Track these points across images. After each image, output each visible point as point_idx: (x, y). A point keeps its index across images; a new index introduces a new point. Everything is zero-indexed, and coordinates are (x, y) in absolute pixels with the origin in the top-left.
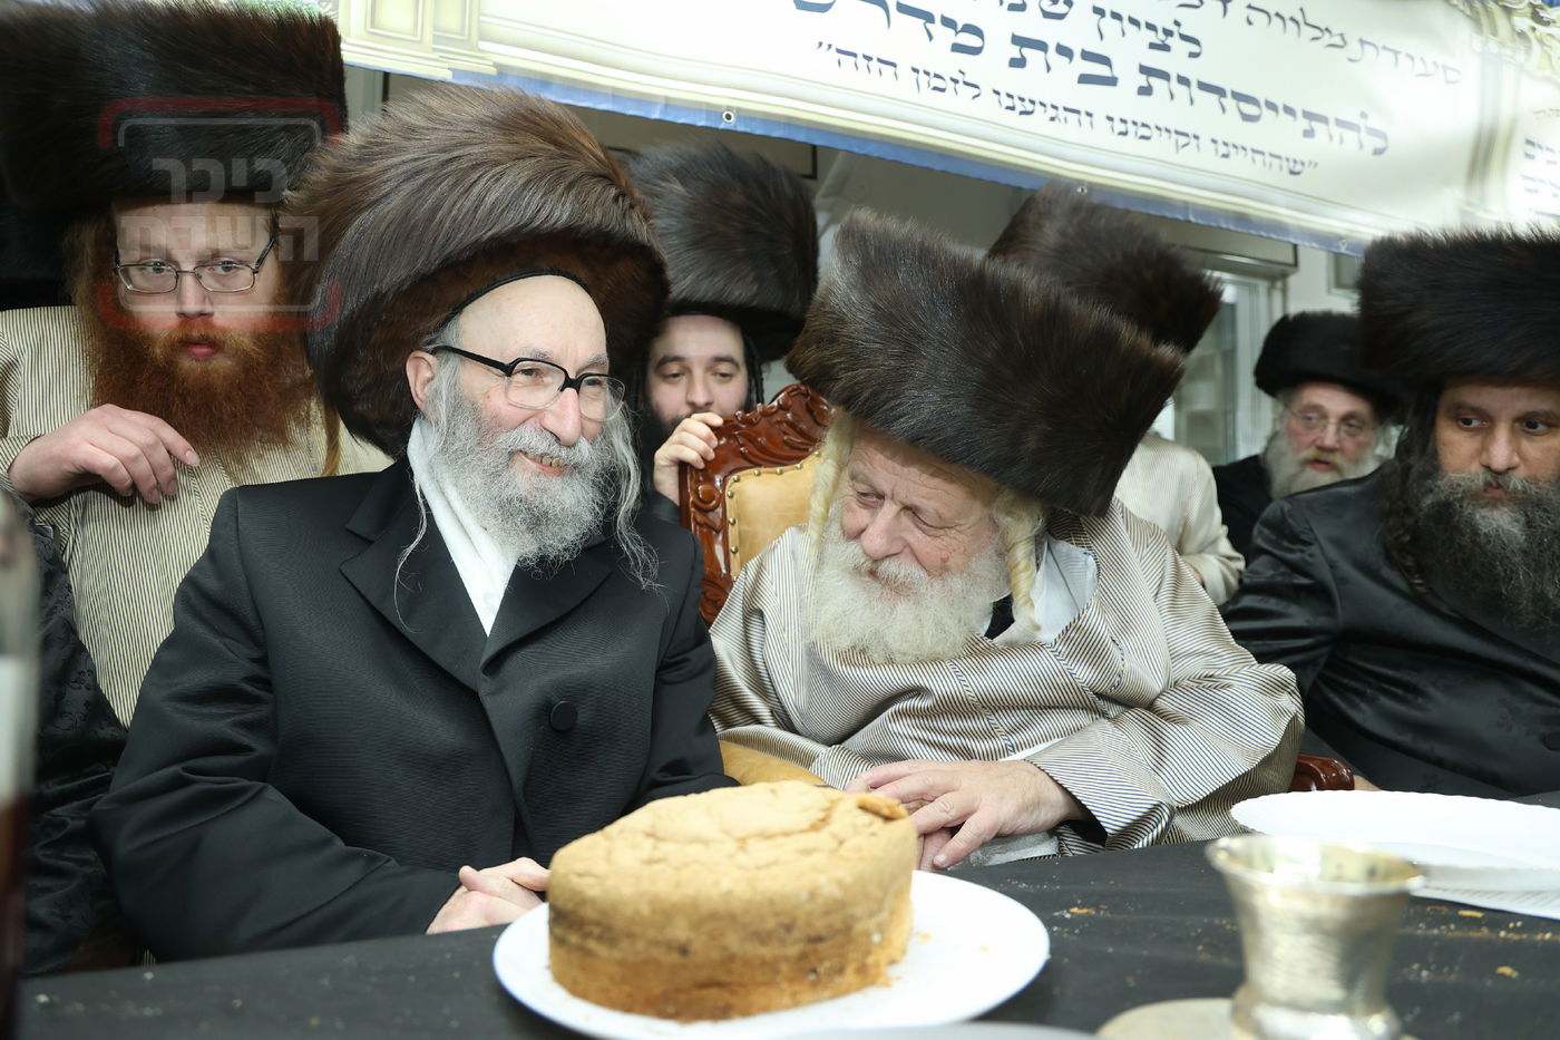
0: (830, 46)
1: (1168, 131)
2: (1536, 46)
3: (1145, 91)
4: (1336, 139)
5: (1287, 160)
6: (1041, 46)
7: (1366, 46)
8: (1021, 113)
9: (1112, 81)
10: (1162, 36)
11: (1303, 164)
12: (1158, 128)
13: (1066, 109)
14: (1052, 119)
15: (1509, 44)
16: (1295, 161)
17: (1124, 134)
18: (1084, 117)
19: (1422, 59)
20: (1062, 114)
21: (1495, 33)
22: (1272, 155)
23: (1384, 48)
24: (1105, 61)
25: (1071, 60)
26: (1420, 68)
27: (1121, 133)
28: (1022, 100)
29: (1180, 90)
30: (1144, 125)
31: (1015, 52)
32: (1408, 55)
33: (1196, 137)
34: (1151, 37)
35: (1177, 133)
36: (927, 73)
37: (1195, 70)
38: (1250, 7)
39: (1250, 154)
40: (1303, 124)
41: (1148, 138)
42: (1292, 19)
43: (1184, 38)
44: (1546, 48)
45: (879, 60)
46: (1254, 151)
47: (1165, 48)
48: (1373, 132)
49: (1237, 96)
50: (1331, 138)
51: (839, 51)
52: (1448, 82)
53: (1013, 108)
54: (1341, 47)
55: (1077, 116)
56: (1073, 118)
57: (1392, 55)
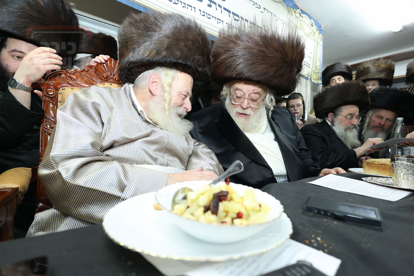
1: (215, 18)
2: (299, 21)
3: (210, 6)
7: (265, 9)
8: (174, 3)
9: (201, 1)
12: (213, 17)
13: (188, 5)
14: (184, 7)
15: (295, 19)
17: (204, 16)
18: (193, 8)
19: (277, 16)
20: (187, 6)
21: (292, 15)
23: (269, 11)
26: (276, 18)
27: (203, 15)
29: (219, 8)
30: (209, 15)
32: (274, 15)
33: (223, 21)
35: (217, 19)
37: (223, 4)
41: (210, 18)
44: (301, 23)
49: (233, 13)
53: (171, 1)
54: (259, 8)
55: (191, 8)
56: (190, 8)
57: (271, 14)
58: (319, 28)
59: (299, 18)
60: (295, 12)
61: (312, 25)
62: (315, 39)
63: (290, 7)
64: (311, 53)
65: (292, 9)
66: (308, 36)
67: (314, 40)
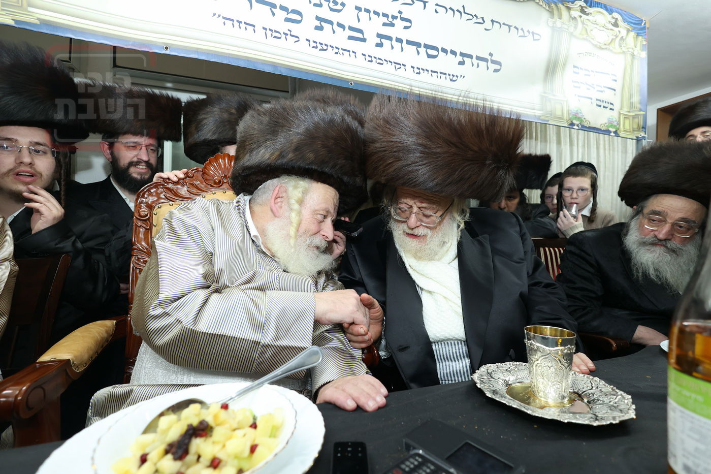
0: (219, 16)
1: (391, 62)
2: (580, 25)
3: (380, 45)
4: (475, 65)
5: (449, 75)
6: (331, 23)
7: (494, 23)
8: (320, 50)
9: (364, 40)
10: (390, 19)
11: (457, 76)
12: (386, 60)
13: (343, 49)
14: (336, 53)
15: (567, 23)
16: (453, 76)
17: (371, 61)
18: (351, 53)
19: (522, 29)
20: (341, 51)
21: (560, 18)
22: (441, 73)
23: (504, 24)
24: (361, 31)
25: (344, 30)
26: (521, 33)
27: (369, 61)
28: (321, 44)
29: (397, 45)
30: (379, 59)
31: (318, 23)
32: (515, 27)
33: (404, 65)
34: (385, 20)
35: (394, 63)
36: (271, 30)
37: (405, 35)
38: (437, 5)
39: (430, 72)
40: (460, 59)
41: (382, 64)
42: (458, 11)
43: (403, 19)
44: (584, 26)
45: (245, 23)
46: (432, 71)
47: (392, 25)
48: (493, 62)
49: (425, 46)
50: (473, 65)
51: (224, 18)
52: (534, 40)
53: (316, 47)
54: (482, 24)
55: (348, 53)
56: (346, 53)
57: (507, 27)
58: (635, 26)
59: (579, 19)
60: (569, 9)
61: (616, 25)
62: (625, 50)
63: (555, 4)
64: (616, 81)
65: (560, 5)
66: (606, 49)
67: (624, 52)
